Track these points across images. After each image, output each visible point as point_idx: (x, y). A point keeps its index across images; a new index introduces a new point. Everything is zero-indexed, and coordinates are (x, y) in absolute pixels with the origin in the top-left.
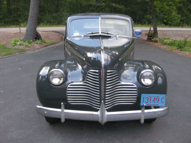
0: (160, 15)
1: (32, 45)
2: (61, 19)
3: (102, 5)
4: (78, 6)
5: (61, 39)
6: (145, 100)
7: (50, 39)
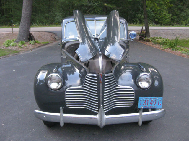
0: (151, 14)
1: (25, 46)
2: (53, 19)
3: (94, 4)
4: (70, 6)
5: (53, 40)
6: (143, 103)
7: (43, 39)
